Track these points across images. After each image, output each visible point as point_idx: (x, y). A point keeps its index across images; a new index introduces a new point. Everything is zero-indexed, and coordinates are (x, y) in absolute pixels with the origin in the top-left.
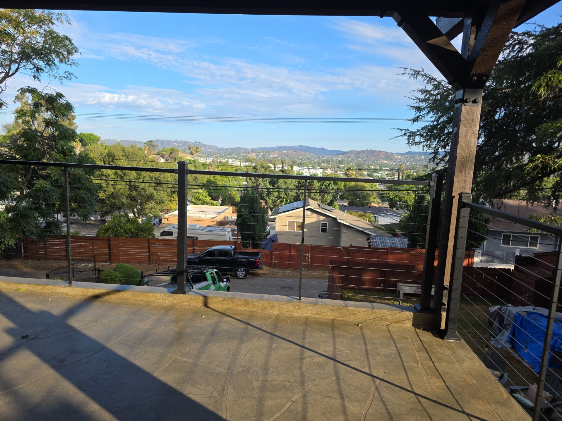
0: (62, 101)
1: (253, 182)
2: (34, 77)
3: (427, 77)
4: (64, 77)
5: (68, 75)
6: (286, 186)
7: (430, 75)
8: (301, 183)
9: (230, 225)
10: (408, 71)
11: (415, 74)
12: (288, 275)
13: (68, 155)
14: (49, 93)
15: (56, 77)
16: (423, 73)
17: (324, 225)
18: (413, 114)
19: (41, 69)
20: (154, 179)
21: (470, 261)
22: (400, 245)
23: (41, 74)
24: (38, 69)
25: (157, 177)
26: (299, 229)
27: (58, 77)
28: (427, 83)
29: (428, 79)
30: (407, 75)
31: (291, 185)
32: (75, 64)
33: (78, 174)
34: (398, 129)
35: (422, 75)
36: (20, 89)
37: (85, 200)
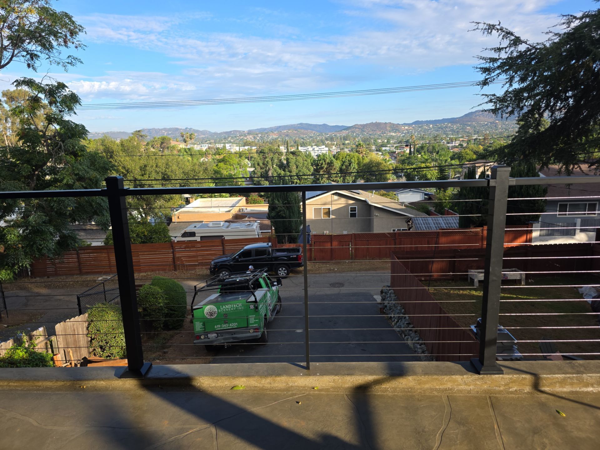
0: (66, 92)
1: (261, 168)
2: (29, 65)
3: (503, 32)
4: (68, 63)
5: (73, 60)
6: (298, 169)
7: (507, 29)
8: (320, 165)
9: (249, 218)
10: (481, 26)
11: (489, 29)
12: (333, 270)
13: (79, 156)
14: (49, 83)
15: (59, 63)
16: (498, 27)
17: (353, 209)
18: (482, 77)
19: (36, 55)
20: (160, 174)
21: (528, 237)
22: (445, 224)
23: (37, 61)
24: (33, 56)
25: (163, 171)
26: (325, 216)
27: (61, 64)
28: (503, 39)
29: (503, 33)
30: (480, 30)
31: (304, 168)
32: (80, 46)
33: (96, 177)
34: (483, 95)
35: (498, 29)
36: (15, 82)
37: (102, 206)
